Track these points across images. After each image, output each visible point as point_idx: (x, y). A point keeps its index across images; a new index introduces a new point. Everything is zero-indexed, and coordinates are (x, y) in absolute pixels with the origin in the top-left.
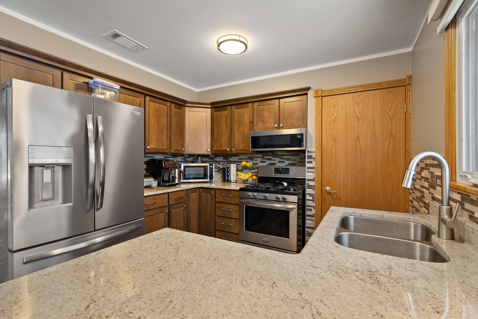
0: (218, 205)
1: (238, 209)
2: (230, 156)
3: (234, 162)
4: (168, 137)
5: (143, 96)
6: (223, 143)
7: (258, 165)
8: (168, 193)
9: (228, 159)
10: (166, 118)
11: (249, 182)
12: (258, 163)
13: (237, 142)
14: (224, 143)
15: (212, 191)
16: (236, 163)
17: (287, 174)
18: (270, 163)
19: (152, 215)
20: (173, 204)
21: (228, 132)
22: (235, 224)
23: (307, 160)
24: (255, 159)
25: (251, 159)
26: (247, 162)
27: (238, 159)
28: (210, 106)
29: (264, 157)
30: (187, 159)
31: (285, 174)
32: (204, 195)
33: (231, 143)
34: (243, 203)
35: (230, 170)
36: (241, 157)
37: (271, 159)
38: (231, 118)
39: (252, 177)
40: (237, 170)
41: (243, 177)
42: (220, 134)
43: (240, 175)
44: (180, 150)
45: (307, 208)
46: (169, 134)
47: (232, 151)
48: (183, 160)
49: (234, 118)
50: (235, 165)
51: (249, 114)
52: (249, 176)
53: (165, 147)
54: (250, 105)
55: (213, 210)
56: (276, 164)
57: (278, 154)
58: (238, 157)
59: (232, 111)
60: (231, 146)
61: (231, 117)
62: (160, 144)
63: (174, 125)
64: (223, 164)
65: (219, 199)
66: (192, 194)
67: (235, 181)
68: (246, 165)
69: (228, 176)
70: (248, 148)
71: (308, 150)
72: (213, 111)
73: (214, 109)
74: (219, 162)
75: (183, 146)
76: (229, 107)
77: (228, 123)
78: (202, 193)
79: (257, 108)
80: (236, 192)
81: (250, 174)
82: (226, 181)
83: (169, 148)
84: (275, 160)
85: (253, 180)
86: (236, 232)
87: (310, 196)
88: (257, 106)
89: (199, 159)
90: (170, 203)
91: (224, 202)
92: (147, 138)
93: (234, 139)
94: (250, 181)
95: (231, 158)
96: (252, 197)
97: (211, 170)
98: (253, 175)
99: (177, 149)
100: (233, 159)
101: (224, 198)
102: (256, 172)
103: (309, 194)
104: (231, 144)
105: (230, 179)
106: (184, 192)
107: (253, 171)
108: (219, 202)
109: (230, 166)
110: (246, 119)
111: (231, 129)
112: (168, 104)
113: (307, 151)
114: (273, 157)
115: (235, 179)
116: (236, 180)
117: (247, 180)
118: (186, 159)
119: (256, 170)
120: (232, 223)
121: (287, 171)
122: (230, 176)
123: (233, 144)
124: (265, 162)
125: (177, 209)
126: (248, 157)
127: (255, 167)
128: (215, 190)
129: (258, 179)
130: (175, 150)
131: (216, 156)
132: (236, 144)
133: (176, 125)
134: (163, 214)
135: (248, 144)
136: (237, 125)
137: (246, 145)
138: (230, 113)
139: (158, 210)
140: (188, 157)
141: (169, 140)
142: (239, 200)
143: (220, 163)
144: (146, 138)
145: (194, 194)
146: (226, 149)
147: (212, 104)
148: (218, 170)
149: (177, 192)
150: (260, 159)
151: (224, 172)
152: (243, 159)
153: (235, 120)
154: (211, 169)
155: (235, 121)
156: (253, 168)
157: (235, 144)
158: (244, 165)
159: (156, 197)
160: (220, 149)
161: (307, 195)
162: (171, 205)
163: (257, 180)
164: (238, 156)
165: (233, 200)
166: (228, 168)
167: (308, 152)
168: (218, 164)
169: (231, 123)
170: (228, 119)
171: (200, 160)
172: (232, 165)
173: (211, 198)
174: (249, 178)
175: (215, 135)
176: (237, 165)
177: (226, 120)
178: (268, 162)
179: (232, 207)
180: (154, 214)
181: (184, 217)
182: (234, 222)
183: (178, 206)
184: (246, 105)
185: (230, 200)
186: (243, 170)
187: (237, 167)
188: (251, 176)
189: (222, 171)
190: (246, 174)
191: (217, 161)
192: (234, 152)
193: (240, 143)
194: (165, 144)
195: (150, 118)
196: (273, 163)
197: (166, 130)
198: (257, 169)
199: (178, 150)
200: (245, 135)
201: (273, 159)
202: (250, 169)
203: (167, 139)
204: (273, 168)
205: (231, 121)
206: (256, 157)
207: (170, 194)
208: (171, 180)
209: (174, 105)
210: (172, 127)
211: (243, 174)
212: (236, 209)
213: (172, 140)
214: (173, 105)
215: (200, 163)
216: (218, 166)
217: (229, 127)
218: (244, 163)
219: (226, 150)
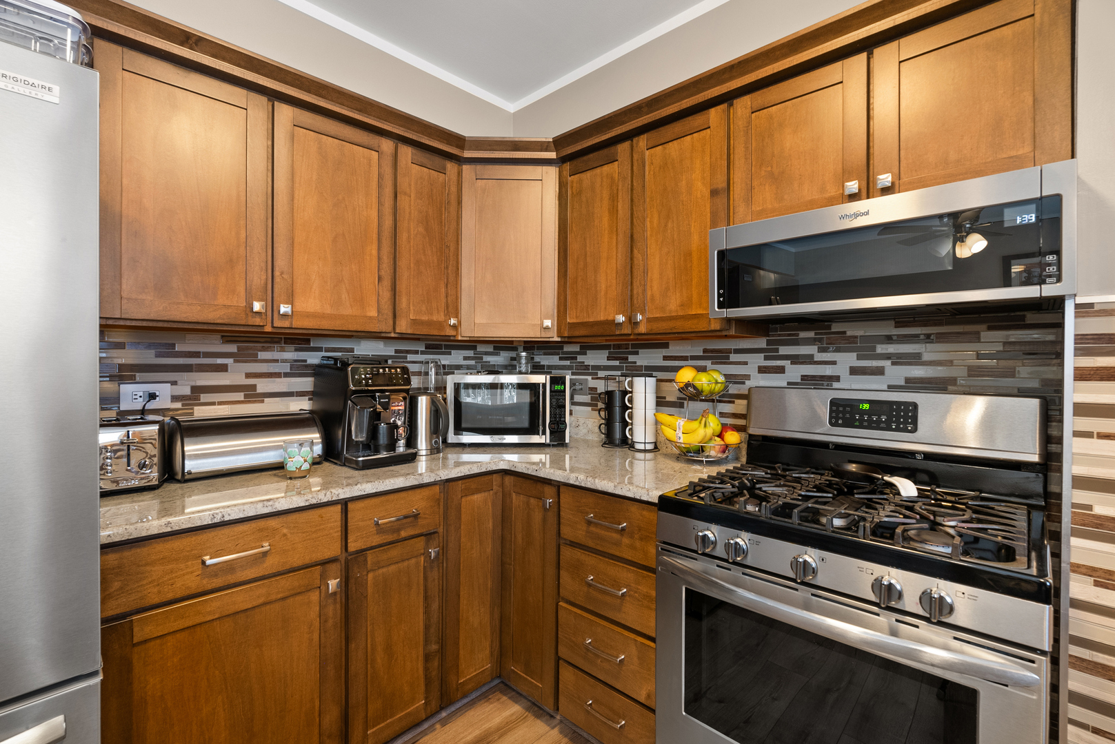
0: (567, 553)
1: (653, 593)
2: (634, 346)
3: (648, 371)
4: (383, 273)
5: (263, 100)
6: (603, 293)
7: (747, 382)
8: (345, 503)
9: (627, 358)
10: (374, 200)
11: (707, 457)
12: (748, 377)
13: (655, 286)
14: (606, 293)
15: (549, 490)
16: (655, 374)
17: (906, 430)
18: (804, 378)
19: (246, 610)
20: (372, 548)
21: (620, 246)
22: (639, 658)
23: (1070, 361)
24: (733, 357)
25: (720, 357)
26: (702, 369)
27: (665, 358)
28: (552, 155)
29: (777, 350)
30: (486, 358)
31: (889, 429)
32: (517, 500)
33: (632, 290)
34: (675, 572)
35: (631, 401)
36: (675, 349)
37: (812, 356)
38: (632, 190)
39: (720, 436)
40: (661, 402)
41: (681, 435)
42: (589, 259)
43: (669, 426)
44: (440, 325)
45: (1075, 651)
46: (387, 260)
47: (636, 324)
48: (472, 362)
49: (644, 186)
50: (651, 381)
51: (707, 159)
52: (709, 431)
53: (372, 313)
54: (714, 114)
55: (551, 571)
56: (837, 379)
57: (849, 333)
58: (665, 352)
59: (635, 157)
60: (632, 305)
61: (632, 185)
62: (344, 296)
63: (411, 232)
64: (606, 378)
65: (574, 529)
66: (469, 498)
67: (649, 447)
68: (697, 383)
69: (625, 424)
70: (706, 309)
71: (1079, 300)
72: (564, 173)
73: (567, 166)
74: (593, 371)
75: (453, 308)
76: (626, 145)
77: (620, 212)
78: (510, 494)
79: (749, 122)
80: (645, 513)
81: (714, 423)
82: (617, 442)
83: (391, 315)
84: (834, 363)
85: (726, 448)
86: (642, 699)
87: (1097, 584)
88: (749, 110)
89: (520, 357)
90: (353, 547)
91: (591, 544)
92: (282, 273)
93: (645, 272)
94: (713, 453)
95: (637, 353)
96: (720, 551)
97: (558, 400)
98: (725, 427)
99: (425, 318)
100: (644, 358)
101: (593, 529)
102: (739, 412)
103: (1094, 569)
104: (632, 296)
105: (632, 435)
106: (425, 492)
107: (727, 408)
108: (574, 544)
109: (631, 384)
110: (697, 181)
111: (632, 236)
112: (387, 145)
113: (1077, 306)
114: (821, 350)
115: (650, 438)
116: (655, 443)
117: (700, 450)
118: (482, 358)
119: (740, 406)
120: (626, 653)
121: (905, 417)
122: (632, 424)
123: (638, 294)
124: (781, 370)
125: (393, 568)
126: (705, 351)
127: (736, 392)
128: (559, 487)
129: (749, 445)
130: (414, 322)
131: (585, 349)
132: (652, 296)
133: (421, 229)
134: (314, 596)
135: (706, 289)
136: (656, 216)
137: (695, 296)
138: (627, 167)
139: (286, 583)
140: (492, 350)
141: (387, 283)
142: (658, 554)
143: (597, 374)
144: (277, 273)
145: (477, 498)
146: (610, 318)
147: (559, 142)
148: (592, 399)
149: (391, 497)
150: (758, 360)
151: (609, 407)
152: (685, 358)
153: (648, 193)
154: (558, 396)
155: (648, 200)
156: (726, 397)
157: (649, 293)
158: (688, 385)
159: (273, 523)
160: (591, 320)
161: (1073, 575)
162: (362, 552)
163: (744, 447)
164: (666, 346)
165: (632, 547)
166: (625, 393)
167: (1084, 310)
168: (589, 378)
169: (632, 209)
170: (620, 194)
171: (523, 361)
172: (639, 382)
173: (544, 520)
174: (711, 439)
175: (570, 265)
176: (658, 381)
177: (614, 198)
178: (795, 372)
179: (626, 574)
180: (261, 601)
181: (426, 598)
182: (633, 650)
183: (395, 552)
184: (697, 120)
185: (618, 544)
186: (686, 402)
187: (658, 389)
188: (719, 428)
189: (603, 406)
190: (695, 424)
191: (587, 367)
192: (642, 329)
193: (667, 289)
194: (373, 300)
195: (299, 194)
196: (823, 378)
197: (375, 246)
198: (744, 402)
199: (430, 323)
200: (688, 254)
201: (819, 357)
202: (713, 401)
203: (380, 279)
204: (821, 401)
205: (632, 200)
206: (738, 351)
207: (350, 506)
208: (383, 439)
209: (412, 152)
210: (403, 237)
211: (681, 423)
212: (643, 589)
213: (402, 286)
214: (406, 152)
215: (526, 373)
216: (592, 383)
217: (624, 226)
218: (686, 375)
219: (613, 323)
